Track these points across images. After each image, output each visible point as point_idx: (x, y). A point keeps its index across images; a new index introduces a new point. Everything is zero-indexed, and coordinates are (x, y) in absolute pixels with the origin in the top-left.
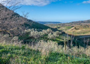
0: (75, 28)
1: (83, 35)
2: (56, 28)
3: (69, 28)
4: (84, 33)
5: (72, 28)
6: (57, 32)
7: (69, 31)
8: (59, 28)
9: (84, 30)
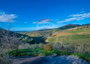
0: (34, 34)
1: (38, 37)
2: (25, 34)
3: (32, 34)
4: (38, 36)
5: (33, 34)
6: (27, 37)
7: (32, 35)
8: (26, 34)
9: (38, 34)
